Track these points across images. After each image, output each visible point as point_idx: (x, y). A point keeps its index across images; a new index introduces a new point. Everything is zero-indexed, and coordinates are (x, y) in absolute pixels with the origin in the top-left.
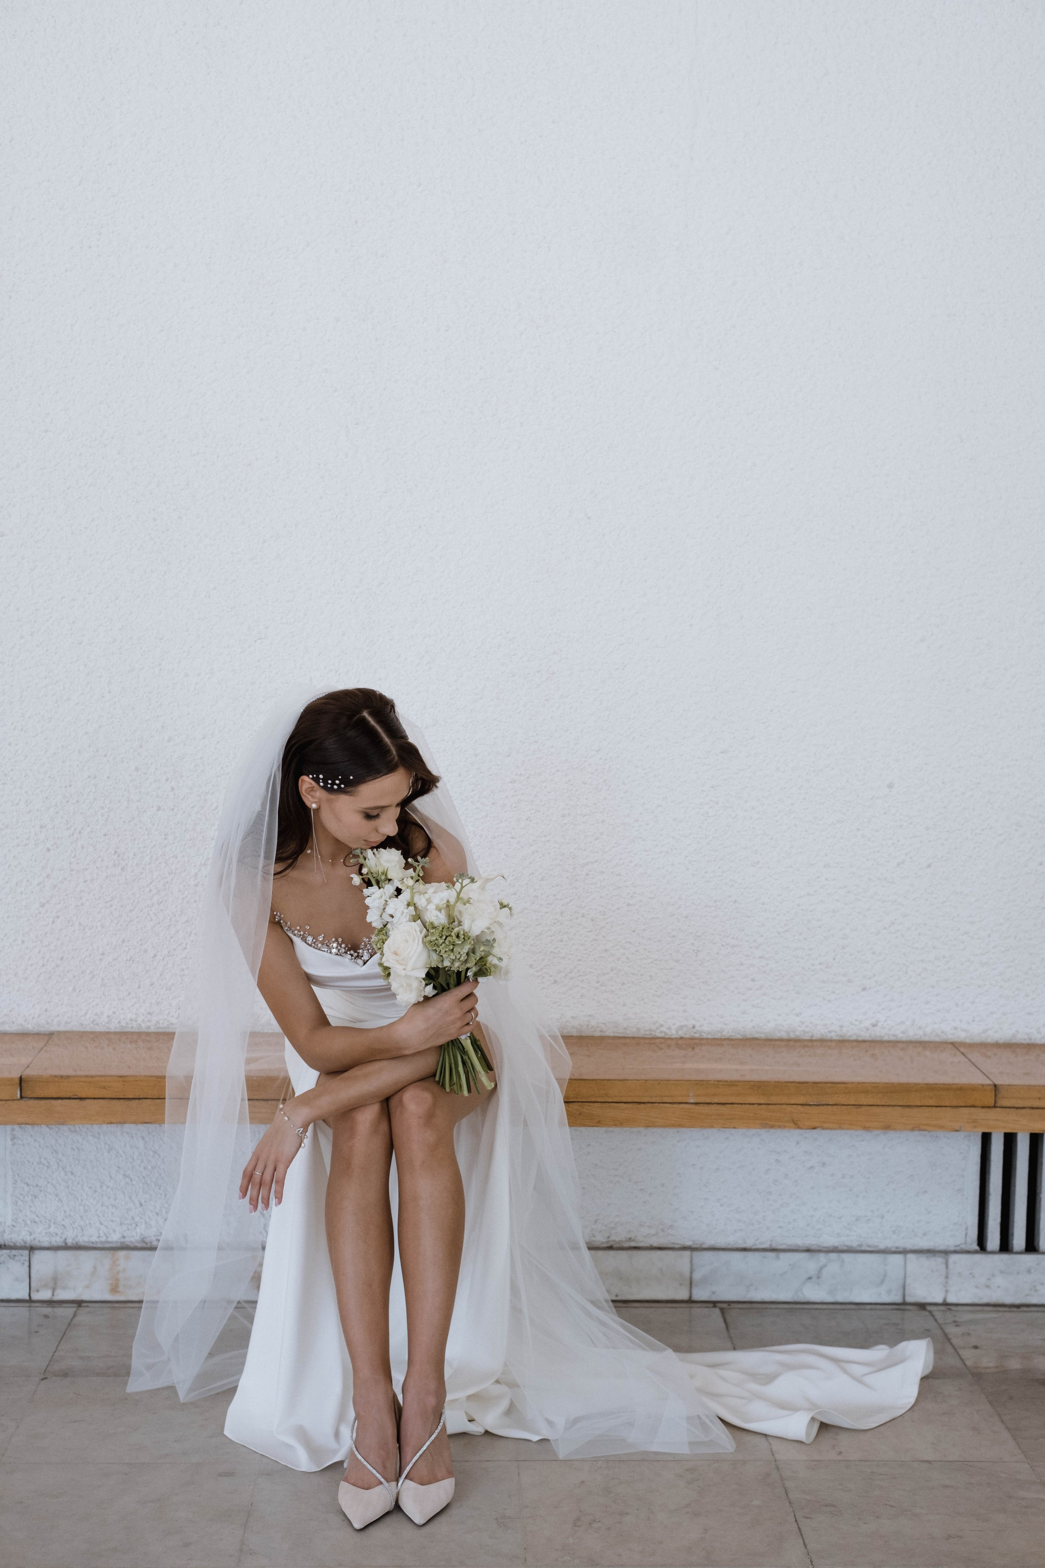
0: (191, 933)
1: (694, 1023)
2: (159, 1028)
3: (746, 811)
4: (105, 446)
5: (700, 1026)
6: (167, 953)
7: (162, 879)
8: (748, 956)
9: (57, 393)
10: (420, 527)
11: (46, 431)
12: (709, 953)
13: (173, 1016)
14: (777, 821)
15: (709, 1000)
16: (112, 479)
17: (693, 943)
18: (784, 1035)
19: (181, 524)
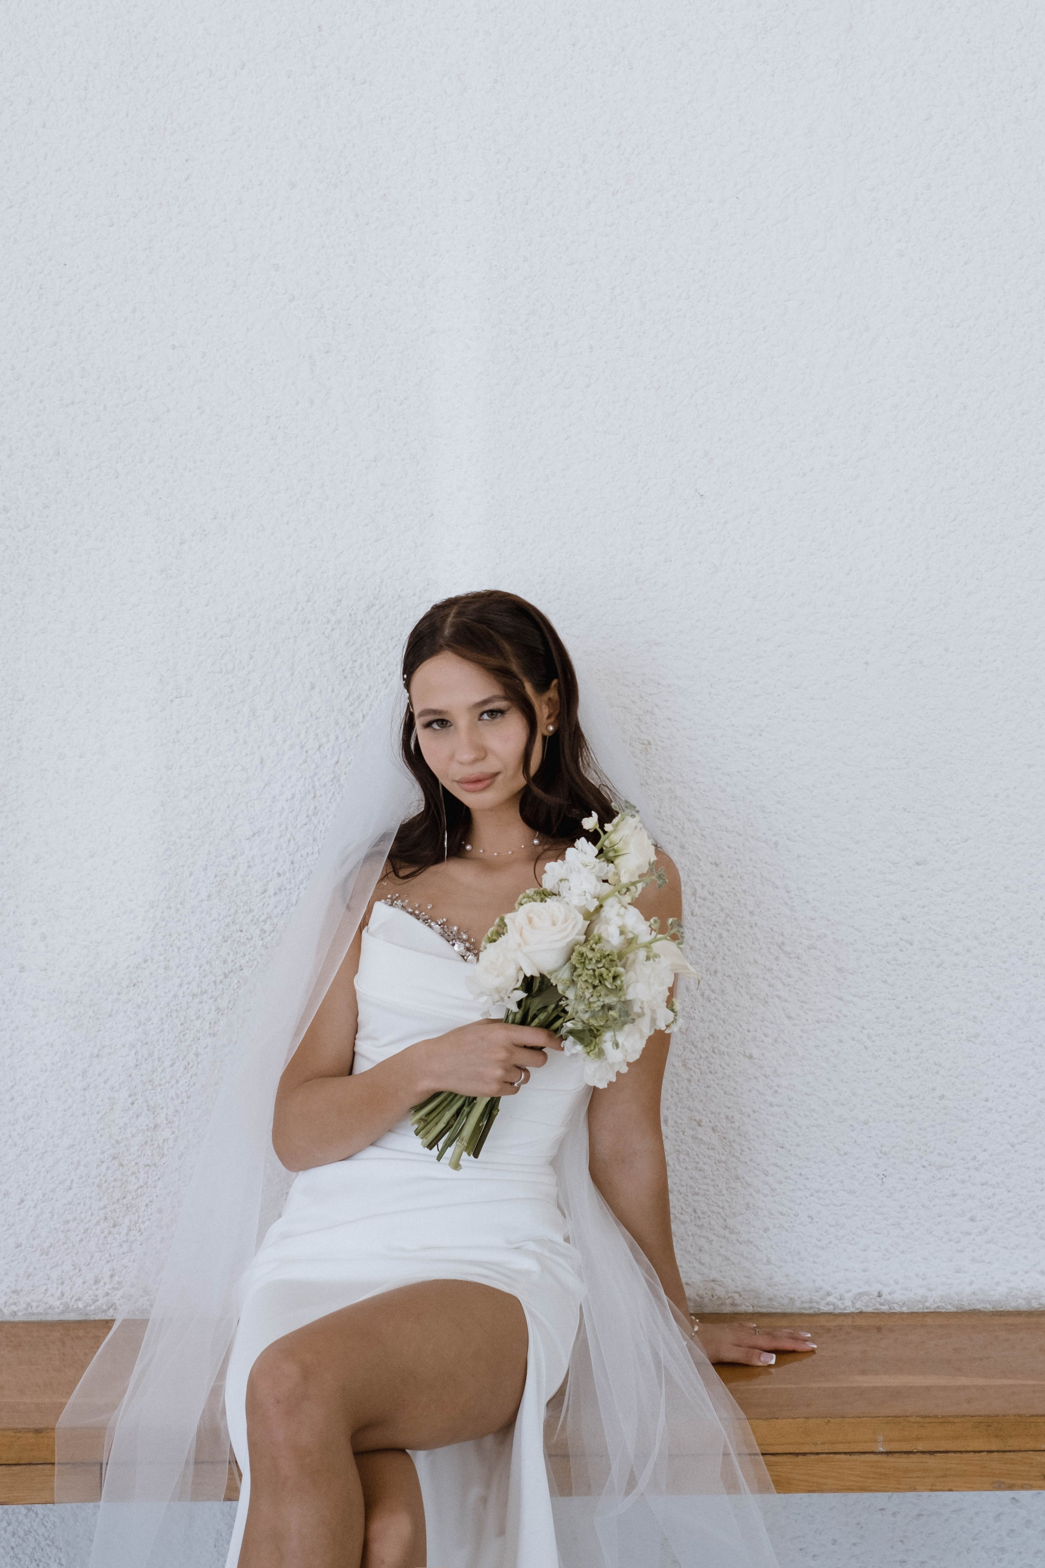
0: (79, 1162)
1: (879, 1287)
2: (33, 1314)
3: (957, 954)
5: (890, 1293)
6: (41, 1197)
7: (30, 1080)
8: (963, 1182)
12: (902, 1179)
13: (53, 1295)
14: (1007, 970)
15: (903, 1252)
17: (876, 1164)
18: (1023, 1305)
19: (47, 517)
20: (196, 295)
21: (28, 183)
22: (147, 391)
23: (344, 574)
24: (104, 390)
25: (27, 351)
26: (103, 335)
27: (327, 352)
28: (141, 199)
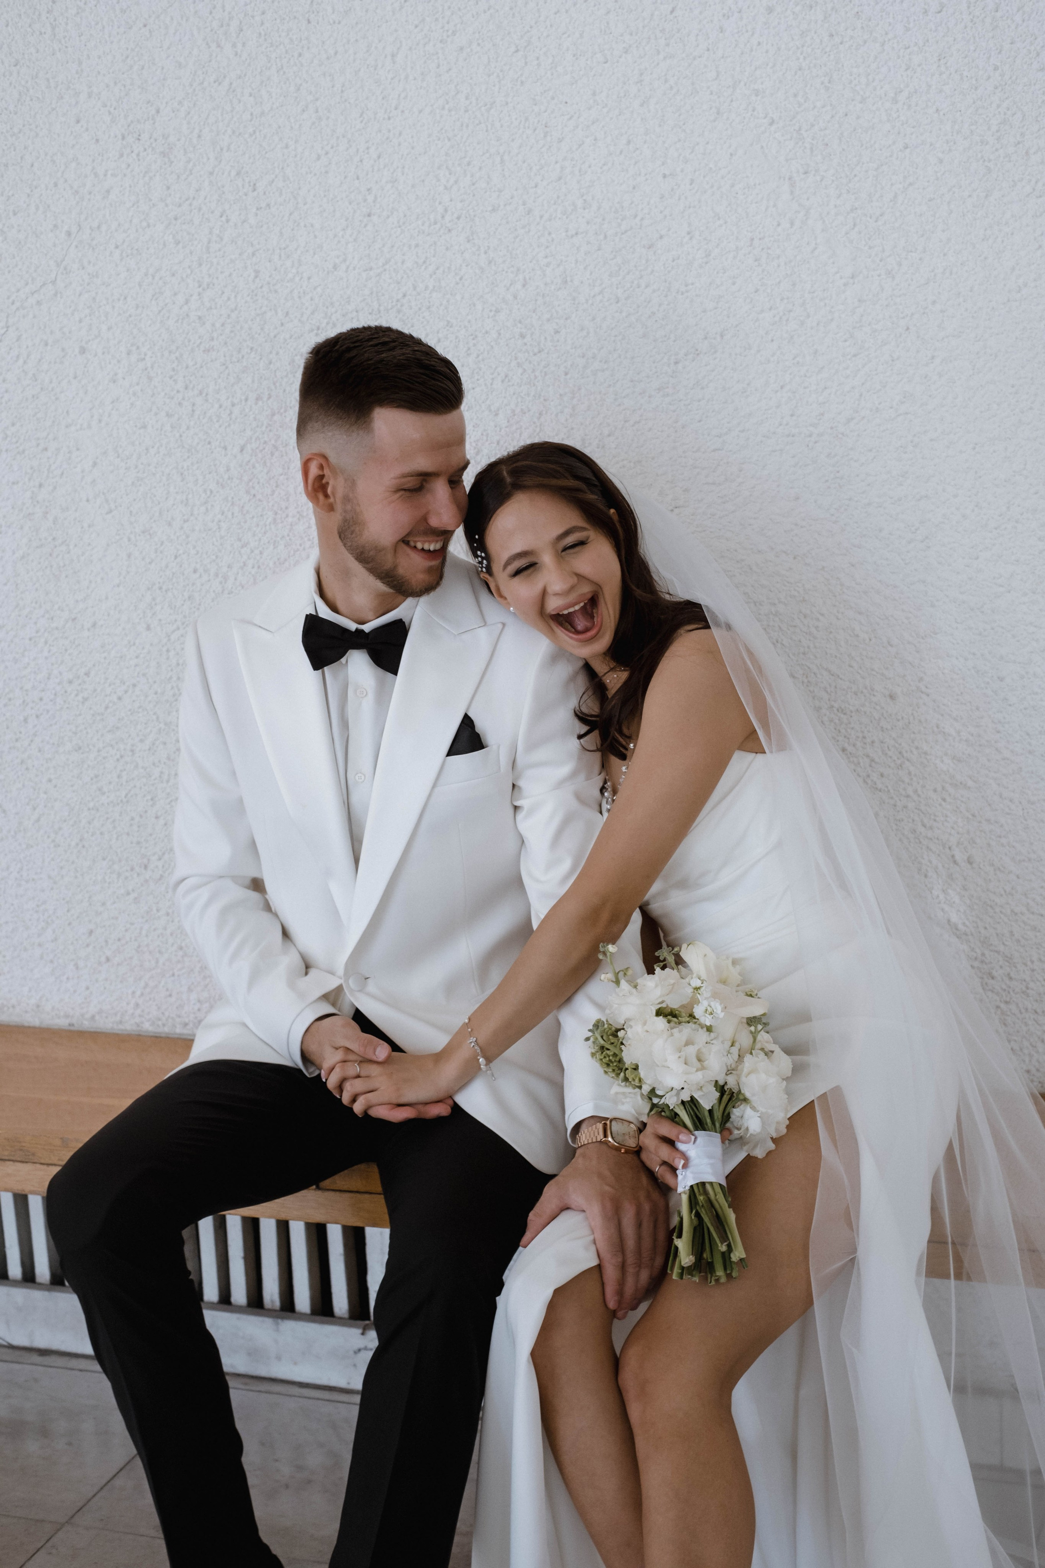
4: (450, 231)
9: (379, 157)
10: (908, 329)
11: (369, 215)
16: (461, 279)
19: (558, 341)
20: (684, 124)
21: (531, 27)
22: (642, 219)
23: (826, 388)
24: (604, 220)
25: (536, 186)
26: (601, 168)
27: (806, 173)
28: (631, 34)
